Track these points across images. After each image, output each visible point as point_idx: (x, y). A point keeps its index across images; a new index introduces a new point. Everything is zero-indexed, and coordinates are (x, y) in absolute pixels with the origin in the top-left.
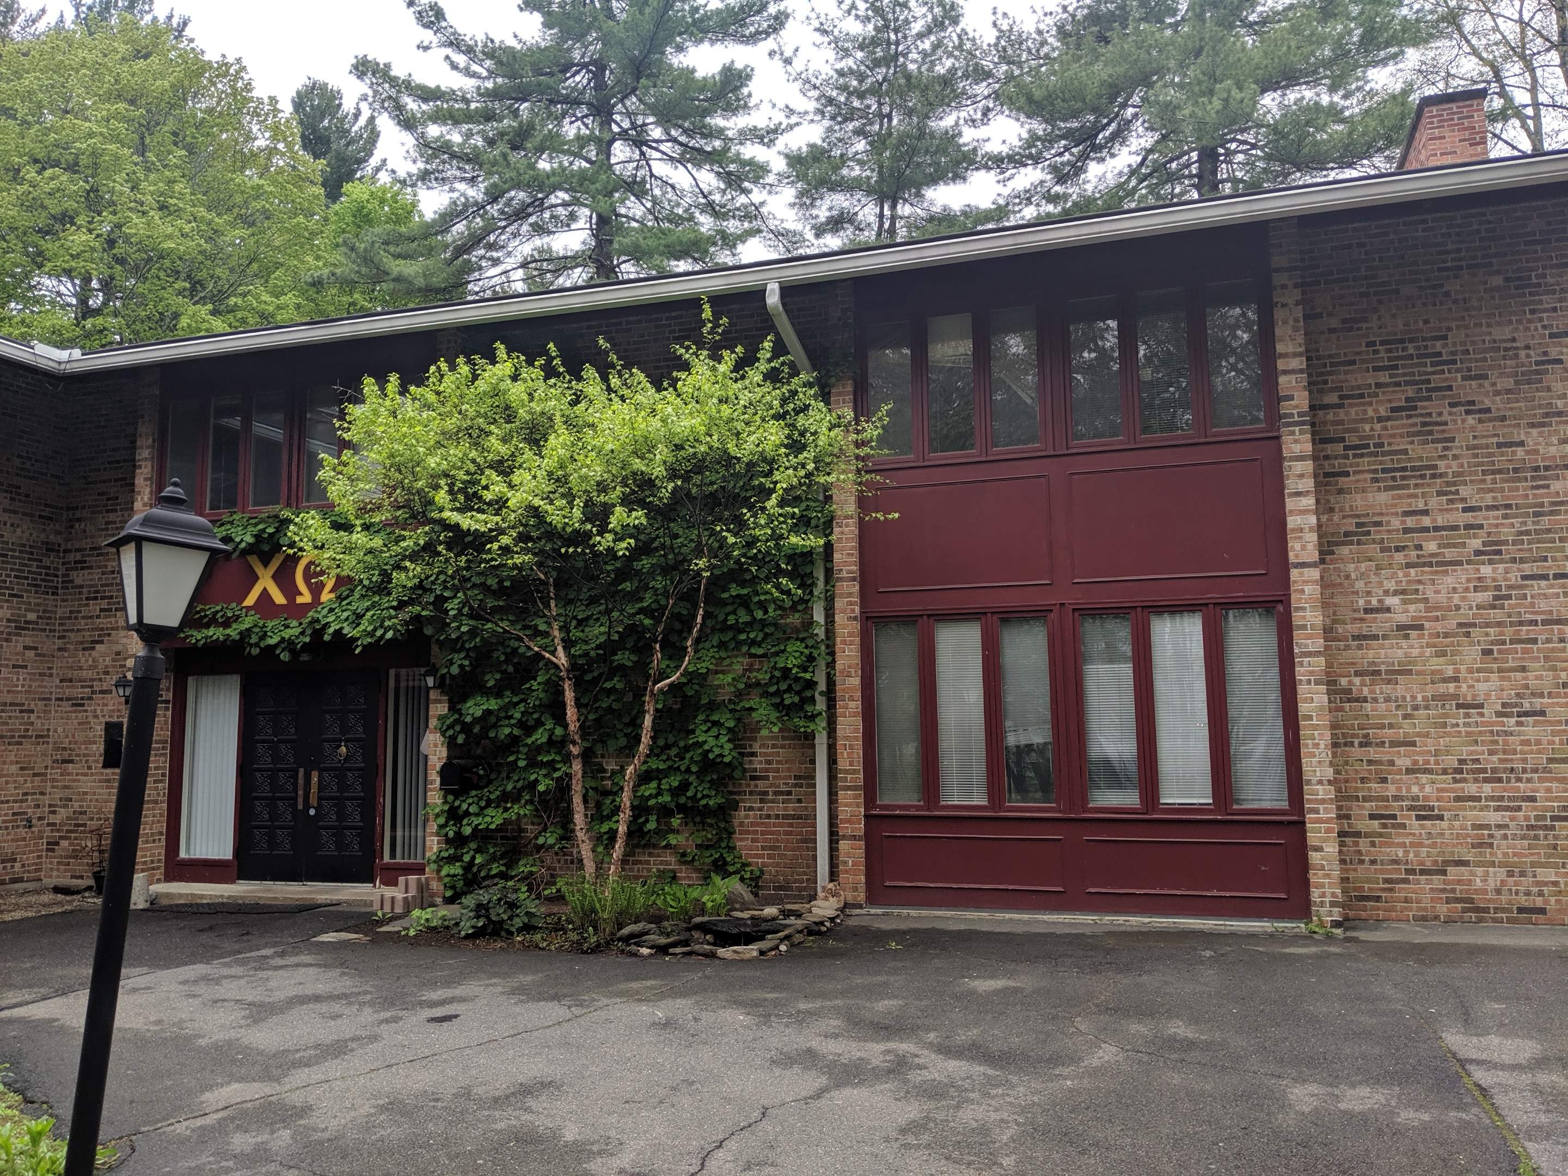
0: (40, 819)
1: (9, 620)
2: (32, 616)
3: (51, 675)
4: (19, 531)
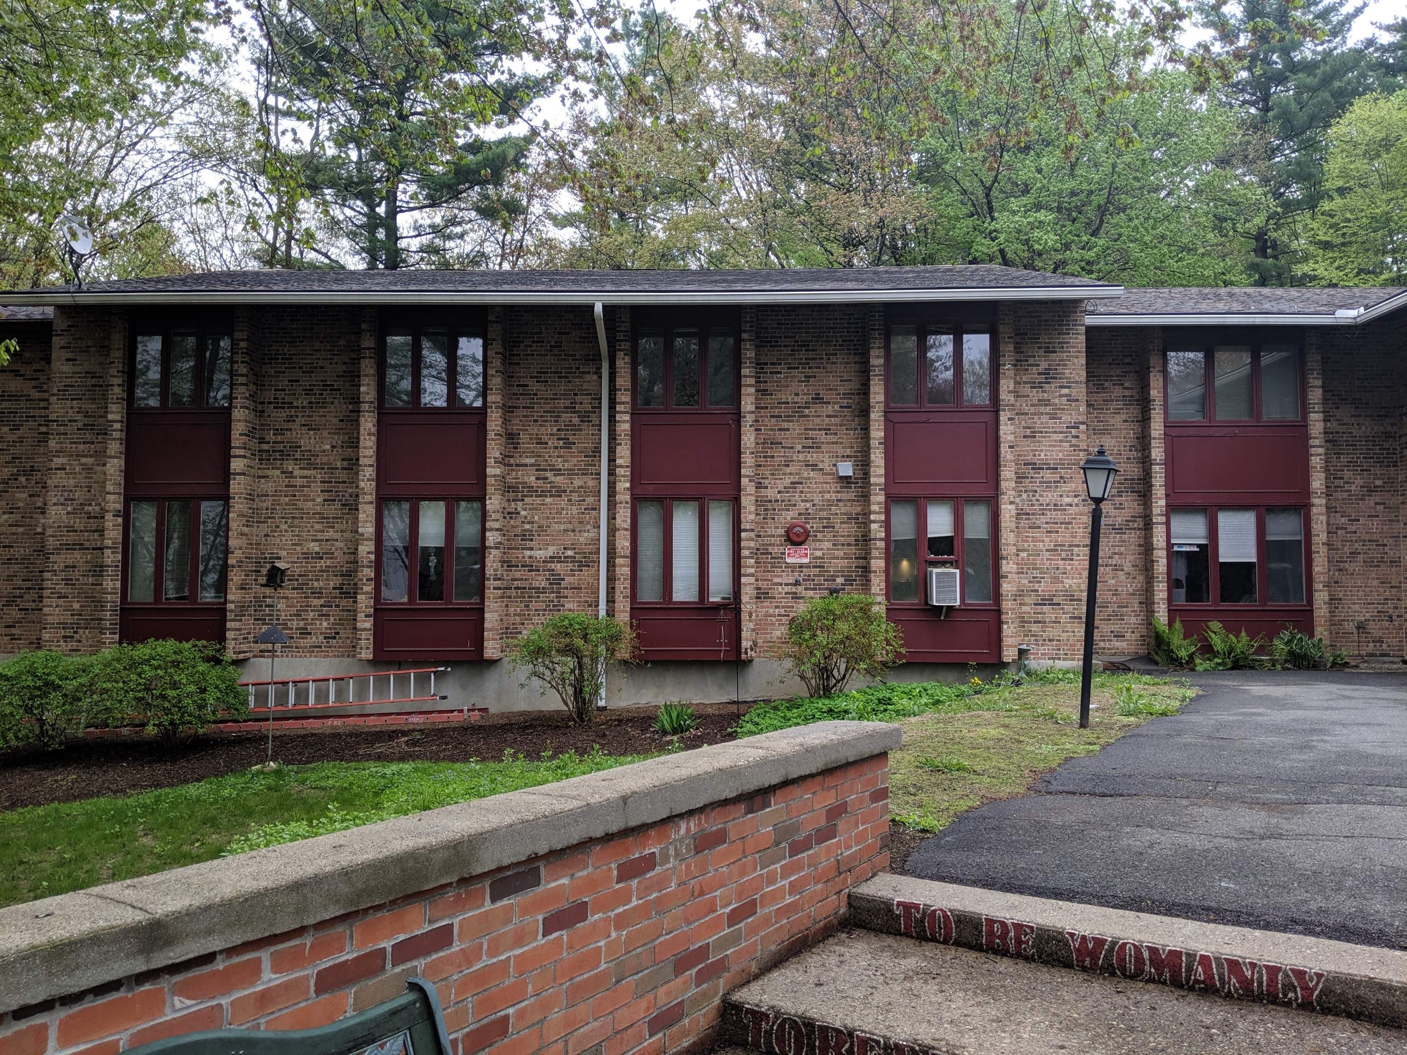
0: (1398, 616)
1: (1362, 487)
2: (1379, 483)
3: (1398, 521)
4: (1363, 428)
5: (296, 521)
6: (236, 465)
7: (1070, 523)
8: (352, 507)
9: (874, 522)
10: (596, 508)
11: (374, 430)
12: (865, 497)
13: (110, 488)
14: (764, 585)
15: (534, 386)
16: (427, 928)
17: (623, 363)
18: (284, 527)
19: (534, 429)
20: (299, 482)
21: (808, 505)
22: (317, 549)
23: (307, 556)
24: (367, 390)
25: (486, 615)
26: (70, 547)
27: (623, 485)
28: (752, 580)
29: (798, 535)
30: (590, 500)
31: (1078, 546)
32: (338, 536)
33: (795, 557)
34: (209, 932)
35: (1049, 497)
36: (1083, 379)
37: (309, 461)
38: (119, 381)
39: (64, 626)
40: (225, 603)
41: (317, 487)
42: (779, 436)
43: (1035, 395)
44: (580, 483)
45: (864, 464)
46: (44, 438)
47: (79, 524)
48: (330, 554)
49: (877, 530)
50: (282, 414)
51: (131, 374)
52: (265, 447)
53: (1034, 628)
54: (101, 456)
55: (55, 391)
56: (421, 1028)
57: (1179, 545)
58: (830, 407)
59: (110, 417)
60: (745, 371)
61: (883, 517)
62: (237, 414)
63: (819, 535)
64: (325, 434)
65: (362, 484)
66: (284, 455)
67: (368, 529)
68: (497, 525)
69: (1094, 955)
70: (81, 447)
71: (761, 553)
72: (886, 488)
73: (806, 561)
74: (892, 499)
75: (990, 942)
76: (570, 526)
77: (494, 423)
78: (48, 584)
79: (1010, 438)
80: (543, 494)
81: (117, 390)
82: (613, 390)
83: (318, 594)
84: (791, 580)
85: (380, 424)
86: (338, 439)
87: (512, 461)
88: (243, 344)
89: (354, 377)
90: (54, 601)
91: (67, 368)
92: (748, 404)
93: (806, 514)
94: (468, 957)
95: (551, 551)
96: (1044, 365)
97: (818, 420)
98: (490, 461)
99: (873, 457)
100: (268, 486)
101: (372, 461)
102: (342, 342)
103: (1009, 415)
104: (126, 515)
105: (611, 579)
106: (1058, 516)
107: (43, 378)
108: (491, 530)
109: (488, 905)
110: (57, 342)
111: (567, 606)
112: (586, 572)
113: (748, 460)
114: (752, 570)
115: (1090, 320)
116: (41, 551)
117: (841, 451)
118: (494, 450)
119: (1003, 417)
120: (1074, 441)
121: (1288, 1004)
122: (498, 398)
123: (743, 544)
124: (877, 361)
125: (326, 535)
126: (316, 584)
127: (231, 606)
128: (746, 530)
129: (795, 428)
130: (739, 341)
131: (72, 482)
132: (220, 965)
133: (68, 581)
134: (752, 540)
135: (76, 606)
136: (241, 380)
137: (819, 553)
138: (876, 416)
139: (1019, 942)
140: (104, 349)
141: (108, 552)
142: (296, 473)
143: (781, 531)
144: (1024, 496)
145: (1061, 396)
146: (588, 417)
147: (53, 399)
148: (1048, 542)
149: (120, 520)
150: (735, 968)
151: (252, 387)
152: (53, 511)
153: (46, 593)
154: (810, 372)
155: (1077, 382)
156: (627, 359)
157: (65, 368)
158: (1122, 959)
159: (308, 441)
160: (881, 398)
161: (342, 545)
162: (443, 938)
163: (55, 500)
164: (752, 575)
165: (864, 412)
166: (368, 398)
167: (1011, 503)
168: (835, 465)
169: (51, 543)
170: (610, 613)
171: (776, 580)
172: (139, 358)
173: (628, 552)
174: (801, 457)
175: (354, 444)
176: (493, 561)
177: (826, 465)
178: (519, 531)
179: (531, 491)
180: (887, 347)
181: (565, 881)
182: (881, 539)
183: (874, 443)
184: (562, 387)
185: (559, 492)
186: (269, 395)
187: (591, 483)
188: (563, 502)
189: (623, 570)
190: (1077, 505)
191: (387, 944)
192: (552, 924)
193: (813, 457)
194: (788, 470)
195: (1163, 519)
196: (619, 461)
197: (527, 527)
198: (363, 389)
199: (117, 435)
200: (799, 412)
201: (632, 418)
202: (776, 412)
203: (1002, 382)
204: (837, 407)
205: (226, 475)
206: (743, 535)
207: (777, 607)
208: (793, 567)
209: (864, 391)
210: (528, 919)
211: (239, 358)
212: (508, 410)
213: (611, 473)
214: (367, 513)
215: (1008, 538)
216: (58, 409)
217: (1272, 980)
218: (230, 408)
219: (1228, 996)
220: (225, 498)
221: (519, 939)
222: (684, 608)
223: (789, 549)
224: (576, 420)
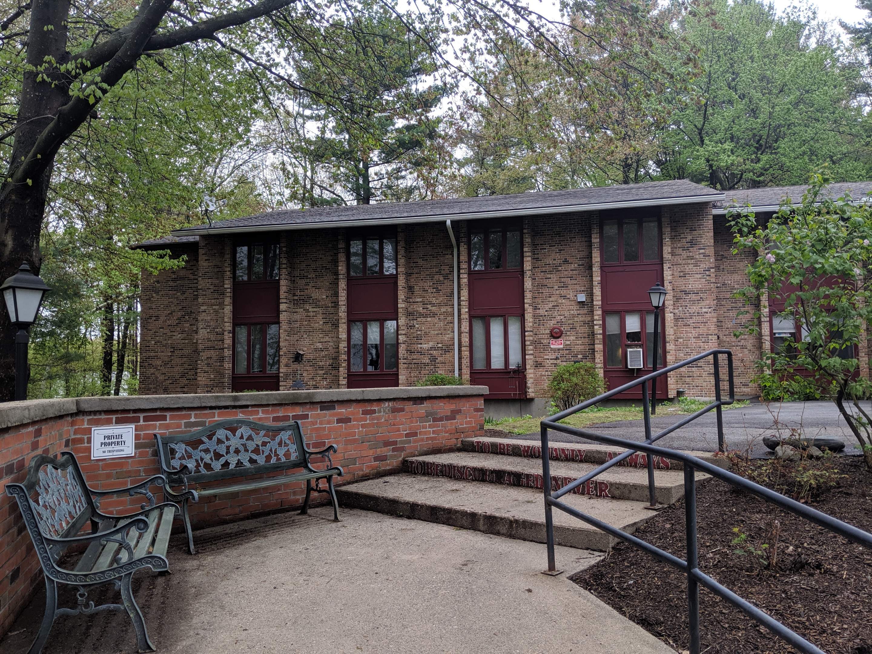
5: (311, 333)
6: (283, 307)
7: (707, 323)
8: (336, 326)
9: (596, 325)
10: (452, 323)
11: (345, 288)
12: (591, 312)
13: (226, 320)
14: (539, 360)
15: (421, 262)
16: (301, 413)
17: (463, 248)
18: (305, 336)
19: (421, 284)
20: (311, 314)
21: (562, 317)
22: (321, 347)
23: (316, 350)
24: (342, 268)
25: (400, 377)
26: (208, 348)
27: (465, 310)
28: (531, 357)
29: (556, 333)
30: (449, 318)
31: (712, 335)
32: (330, 340)
33: (556, 345)
34: (247, 400)
35: (694, 309)
36: (712, 244)
37: (316, 303)
38: (229, 269)
39: (207, 386)
40: (279, 374)
41: (320, 317)
42: (545, 282)
43: (685, 254)
44: (444, 310)
45: (591, 295)
46: (196, 297)
47: (213, 337)
48: (327, 349)
49: (598, 330)
50: (304, 281)
51: (234, 265)
52: (296, 298)
53: (688, 380)
54: (222, 305)
55: (201, 275)
56: (296, 431)
57: (779, 333)
58: (572, 265)
59: (226, 286)
60: (525, 249)
61: (601, 322)
62: (282, 282)
63: (568, 333)
64: (323, 290)
65: (340, 314)
66: (304, 301)
67: (343, 336)
68: (403, 332)
69: (527, 451)
70: (213, 301)
71: (536, 343)
72: (602, 307)
73: (562, 346)
74: (606, 313)
75: (500, 451)
76: (440, 332)
77: (401, 282)
78: (199, 366)
79: (670, 278)
80: (426, 316)
81: (228, 273)
82: (459, 262)
83: (321, 368)
84: (554, 357)
85: (348, 285)
86: (329, 293)
87: (411, 300)
88: (284, 249)
89: (335, 262)
90: (202, 375)
91: (206, 264)
92: (528, 266)
93: (561, 322)
94: (314, 423)
95: (431, 344)
96: (689, 238)
97: (566, 273)
98: (400, 301)
99: (594, 291)
100: (297, 317)
101: (345, 303)
102: (330, 245)
103: (668, 265)
104: (234, 332)
105: (460, 358)
106: (700, 319)
107: (195, 269)
108: (401, 335)
109: (319, 412)
110: (201, 251)
111: (439, 372)
112: (448, 355)
113: (528, 296)
114: (532, 352)
115: (715, 212)
116: (196, 351)
117: (579, 288)
118: (401, 296)
119: (666, 266)
120: (708, 278)
121: (576, 461)
122: (403, 269)
123: (526, 338)
124: (595, 240)
125: (325, 340)
126: (320, 363)
127: (281, 375)
128: (528, 331)
129: (554, 277)
130: (522, 234)
131: (209, 318)
132: (250, 409)
133: (208, 365)
134: (532, 336)
135: (212, 376)
136: (284, 266)
137: (568, 343)
138: (596, 269)
139: (508, 450)
140: (222, 254)
141: (226, 350)
142: (310, 310)
143: (548, 331)
144: (680, 309)
145: (700, 254)
146: (448, 277)
147: (200, 279)
148: (694, 333)
149: (231, 335)
150: (408, 451)
151: (289, 269)
152: (201, 331)
153: (199, 371)
154: (561, 248)
155: (709, 246)
156: (466, 247)
157: (204, 264)
158: (534, 452)
159: (316, 294)
160: (598, 259)
161: (332, 344)
162: (306, 417)
163: (202, 326)
164: (532, 354)
165: (590, 267)
166: (342, 272)
167: (671, 312)
168: (576, 296)
169: (201, 347)
170: (460, 375)
171: (546, 357)
172: (238, 255)
173: (468, 344)
174: (558, 292)
175: (336, 294)
176: (402, 350)
177: (571, 295)
178: (415, 335)
179: (421, 315)
180: (601, 233)
181: (344, 411)
182: (600, 334)
183: (595, 283)
184: (434, 263)
185: (434, 315)
186: (297, 273)
187: (449, 310)
188: (436, 320)
189: (466, 353)
190: (710, 312)
191: (291, 415)
192: (339, 421)
193: (563, 292)
194: (551, 299)
195: (768, 319)
196: (462, 298)
197: (419, 333)
198: (340, 268)
199: (228, 295)
200: (556, 269)
201: (469, 276)
202: (544, 269)
203: (664, 248)
204: (576, 265)
205: (278, 312)
206: (526, 333)
207: (547, 371)
208: (554, 350)
209: (590, 256)
210: (331, 418)
211: (282, 255)
212: (408, 275)
213: (459, 305)
214: (343, 328)
215: (670, 331)
216: (203, 283)
217: (573, 454)
218: (279, 279)
219: (562, 460)
220: (278, 323)
221: (329, 422)
222: (497, 372)
223: (553, 341)
224: (441, 278)
